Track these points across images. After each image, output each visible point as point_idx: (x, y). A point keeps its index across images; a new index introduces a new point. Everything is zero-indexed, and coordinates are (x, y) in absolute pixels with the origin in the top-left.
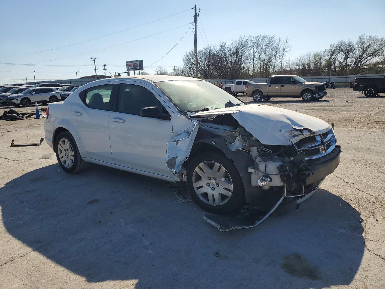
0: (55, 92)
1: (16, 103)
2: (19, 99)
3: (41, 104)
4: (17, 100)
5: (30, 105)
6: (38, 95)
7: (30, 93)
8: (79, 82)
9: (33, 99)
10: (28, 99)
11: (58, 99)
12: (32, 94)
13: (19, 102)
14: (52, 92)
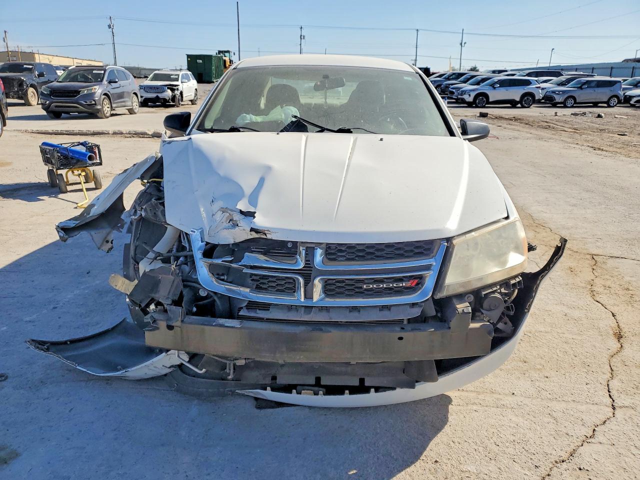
0: (534, 86)
1: (467, 100)
2: (473, 94)
3: (509, 105)
4: (470, 95)
5: (486, 106)
6: (503, 90)
7: (491, 86)
8: (606, 68)
9: (494, 95)
10: (485, 95)
11: (537, 98)
12: (494, 88)
13: (471, 99)
14: (529, 85)
